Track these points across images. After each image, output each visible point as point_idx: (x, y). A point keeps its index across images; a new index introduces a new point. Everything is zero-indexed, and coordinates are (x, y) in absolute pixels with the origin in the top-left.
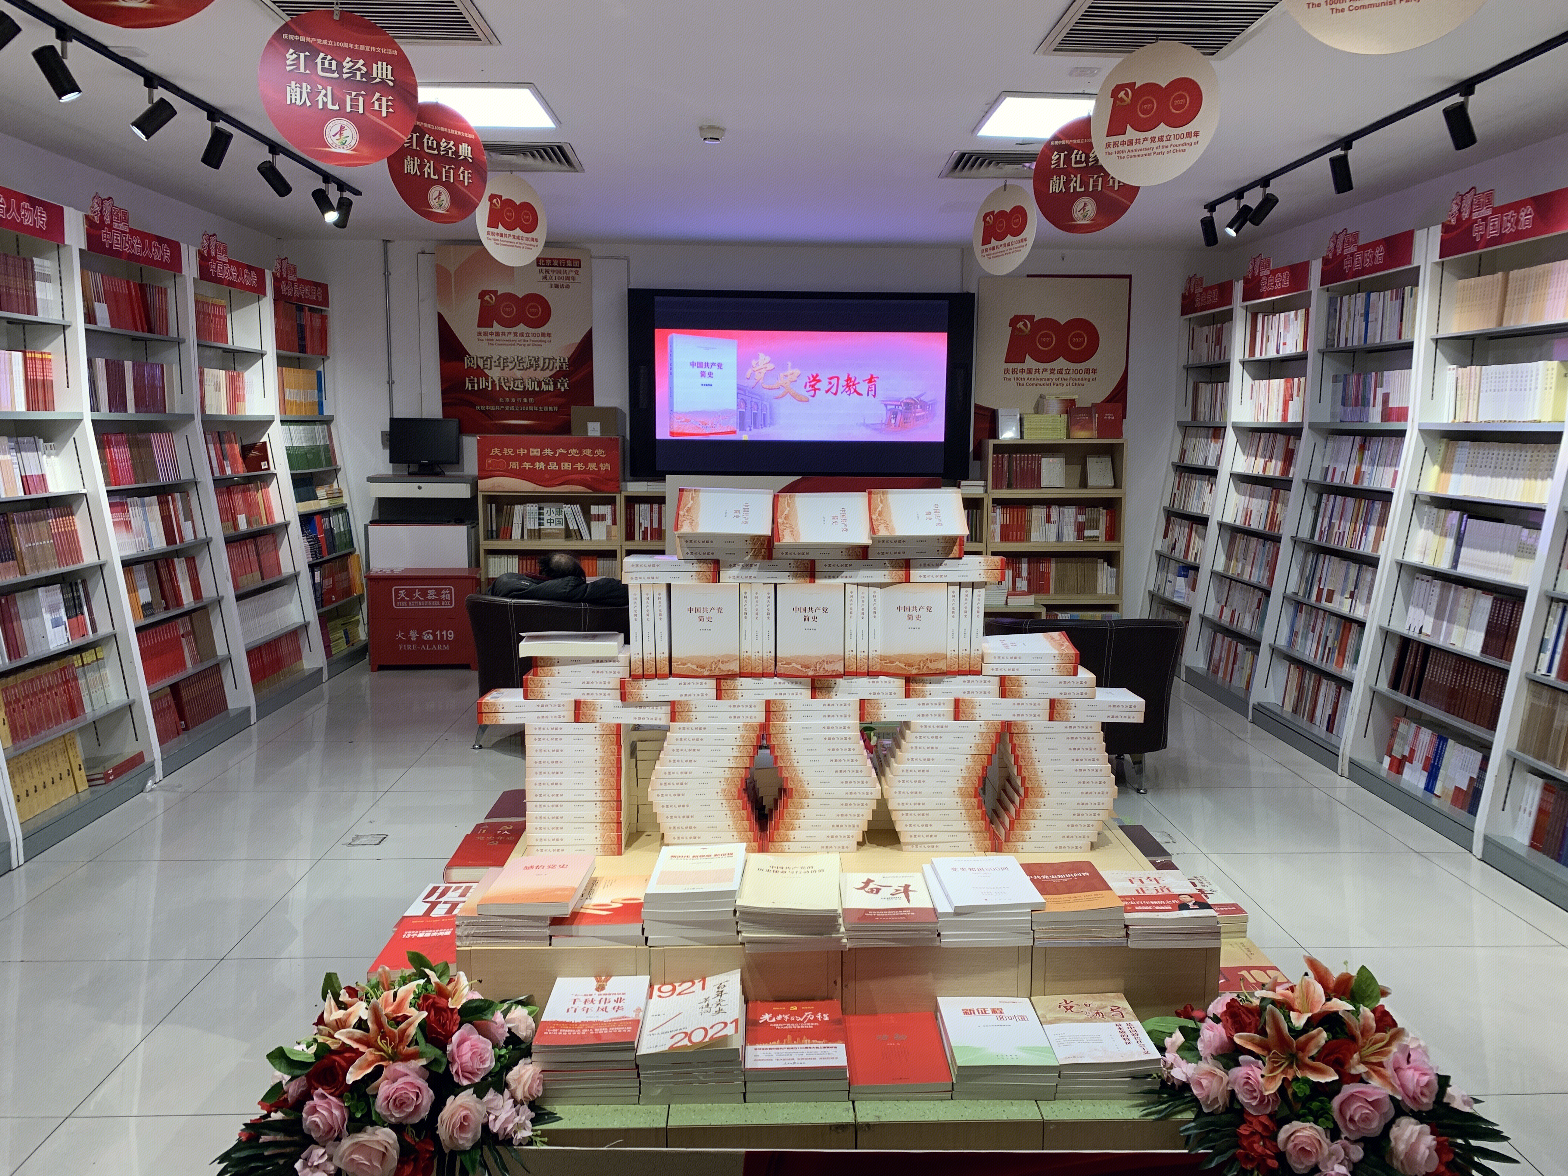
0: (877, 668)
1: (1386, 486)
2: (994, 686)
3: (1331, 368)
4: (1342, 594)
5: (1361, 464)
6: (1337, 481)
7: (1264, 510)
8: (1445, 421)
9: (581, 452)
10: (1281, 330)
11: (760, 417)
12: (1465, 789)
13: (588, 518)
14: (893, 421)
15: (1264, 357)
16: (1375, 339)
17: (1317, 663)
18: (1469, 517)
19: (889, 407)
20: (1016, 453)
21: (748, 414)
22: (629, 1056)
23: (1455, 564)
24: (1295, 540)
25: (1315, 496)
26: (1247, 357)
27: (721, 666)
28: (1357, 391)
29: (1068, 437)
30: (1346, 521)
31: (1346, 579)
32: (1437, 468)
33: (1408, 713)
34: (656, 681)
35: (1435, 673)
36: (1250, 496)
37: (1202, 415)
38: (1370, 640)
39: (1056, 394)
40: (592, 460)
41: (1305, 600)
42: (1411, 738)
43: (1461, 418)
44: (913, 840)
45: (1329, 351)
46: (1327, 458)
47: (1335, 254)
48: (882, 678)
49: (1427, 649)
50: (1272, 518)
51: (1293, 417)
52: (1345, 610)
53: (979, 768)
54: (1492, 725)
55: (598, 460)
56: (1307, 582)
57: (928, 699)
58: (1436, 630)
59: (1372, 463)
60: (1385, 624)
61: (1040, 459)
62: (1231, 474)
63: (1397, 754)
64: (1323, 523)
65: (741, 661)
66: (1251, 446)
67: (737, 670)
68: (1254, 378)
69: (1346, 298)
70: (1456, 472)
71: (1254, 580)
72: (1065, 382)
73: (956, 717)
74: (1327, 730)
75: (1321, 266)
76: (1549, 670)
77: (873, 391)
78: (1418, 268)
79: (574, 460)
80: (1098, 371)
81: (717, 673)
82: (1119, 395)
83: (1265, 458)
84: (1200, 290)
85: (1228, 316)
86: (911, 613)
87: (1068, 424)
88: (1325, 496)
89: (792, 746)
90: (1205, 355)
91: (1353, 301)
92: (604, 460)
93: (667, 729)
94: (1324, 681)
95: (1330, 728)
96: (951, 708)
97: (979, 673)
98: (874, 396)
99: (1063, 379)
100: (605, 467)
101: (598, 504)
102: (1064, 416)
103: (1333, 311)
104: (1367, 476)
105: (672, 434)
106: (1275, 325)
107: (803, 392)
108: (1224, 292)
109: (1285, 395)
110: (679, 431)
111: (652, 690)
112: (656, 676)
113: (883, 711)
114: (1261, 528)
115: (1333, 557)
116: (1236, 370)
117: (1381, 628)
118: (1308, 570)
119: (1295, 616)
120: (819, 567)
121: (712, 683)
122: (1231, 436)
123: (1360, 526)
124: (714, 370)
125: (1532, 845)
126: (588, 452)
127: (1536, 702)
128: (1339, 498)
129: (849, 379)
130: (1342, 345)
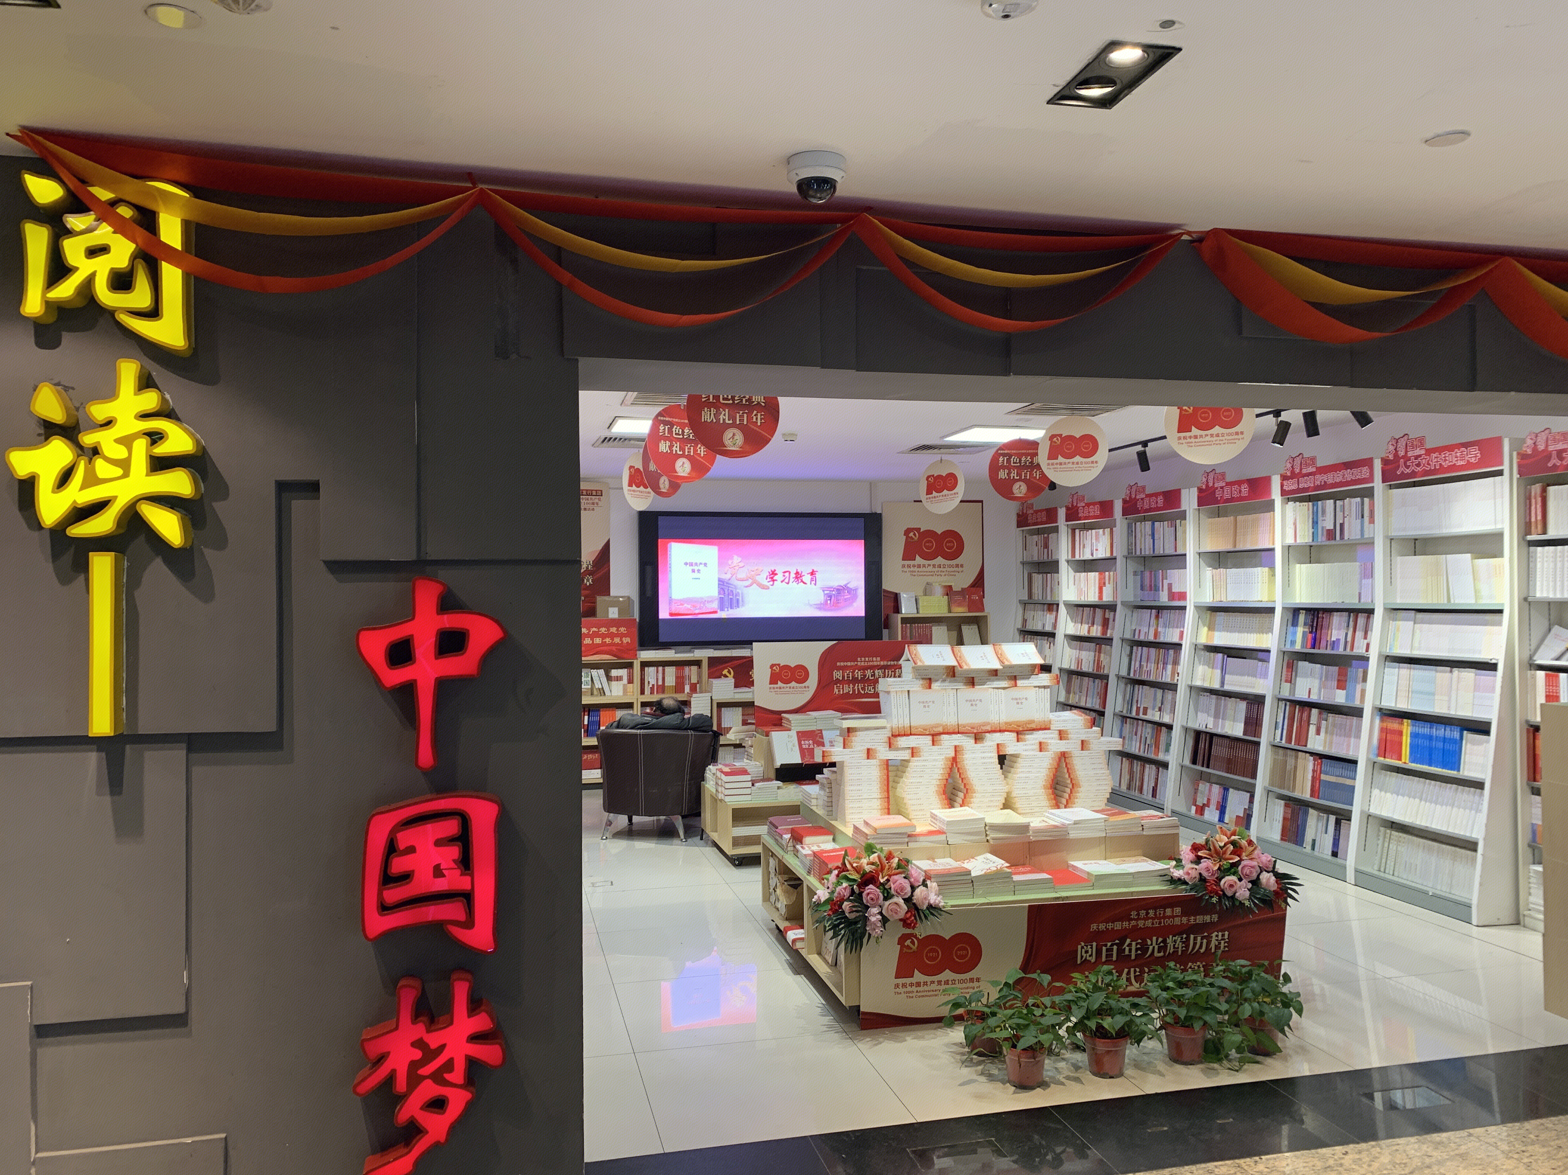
0: (1004, 728)
1: (1176, 640)
2: (1056, 735)
3: (1132, 566)
4: (1153, 709)
5: (1157, 626)
6: (1142, 638)
7: (1091, 659)
8: (1208, 601)
9: (608, 630)
10: (1094, 541)
11: (735, 601)
12: (1242, 815)
13: (609, 678)
14: (829, 602)
15: (1082, 558)
16: (1159, 551)
17: (1141, 754)
18: (1228, 657)
19: (826, 592)
20: (915, 623)
21: (726, 599)
22: (968, 877)
23: (1223, 683)
24: (1118, 677)
25: (1128, 648)
26: (1070, 557)
27: (934, 729)
28: (1151, 581)
29: (950, 612)
30: (1151, 663)
31: (1155, 699)
32: (1206, 629)
33: (1202, 776)
34: (905, 737)
35: (1219, 750)
36: (1080, 650)
37: (1036, 595)
38: (1177, 733)
39: (939, 582)
40: (617, 635)
41: (1129, 715)
42: (1207, 792)
43: (1217, 599)
44: (1024, 812)
45: (1130, 556)
46: (1134, 623)
47: (1130, 497)
48: (1006, 733)
49: (1212, 736)
50: (1098, 664)
51: (1107, 597)
52: (1156, 718)
53: (1052, 774)
54: (1254, 776)
55: (621, 636)
56: (1128, 703)
57: (1027, 742)
58: (1216, 725)
59: (1165, 626)
60: (1185, 724)
61: (931, 628)
62: (1065, 635)
63: (1200, 803)
64: (1135, 665)
65: (943, 726)
66: (1077, 616)
67: (942, 731)
68: (1076, 571)
69: (1138, 524)
70: (1218, 631)
71: (1089, 705)
72: (943, 574)
73: (1041, 751)
74: (1153, 796)
75: (1121, 504)
76: (1281, 739)
77: (814, 580)
78: (1185, 511)
79: (603, 636)
80: (964, 566)
81: (932, 733)
82: (979, 582)
83: (1088, 624)
84: (1031, 511)
85: (1056, 530)
86: (1018, 701)
87: (949, 602)
88: (1135, 648)
89: (967, 767)
90: (1035, 554)
91: (1143, 526)
92: (625, 636)
93: (908, 761)
94: (1147, 766)
95: (1154, 795)
96: (1038, 747)
97: (1049, 729)
98: (815, 584)
99: (941, 571)
100: (626, 640)
101: (617, 668)
102: (946, 597)
103: (1131, 531)
104: (1162, 634)
105: (671, 614)
106: (1089, 537)
107: (765, 583)
108: (1051, 515)
109: (1099, 583)
110: (676, 612)
111: (903, 742)
112: (905, 735)
113: (1008, 749)
114: (1091, 670)
115: (1144, 687)
116: (1063, 566)
117: (1183, 726)
118: (1128, 695)
119: (1122, 726)
120: (976, 680)
121: (930, 738)
122: (1063, 609)
123: (1161, 665)
124: (701, 567)
125: (1282, 839)
126: (613, 630)
127: (1276, 757)
128: (1144, 648)
129: (797, 573)
130: (1138, 553)
